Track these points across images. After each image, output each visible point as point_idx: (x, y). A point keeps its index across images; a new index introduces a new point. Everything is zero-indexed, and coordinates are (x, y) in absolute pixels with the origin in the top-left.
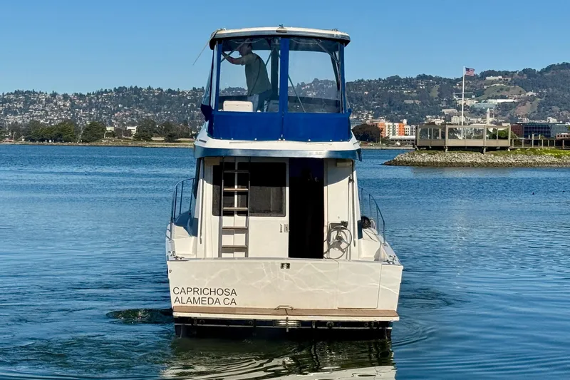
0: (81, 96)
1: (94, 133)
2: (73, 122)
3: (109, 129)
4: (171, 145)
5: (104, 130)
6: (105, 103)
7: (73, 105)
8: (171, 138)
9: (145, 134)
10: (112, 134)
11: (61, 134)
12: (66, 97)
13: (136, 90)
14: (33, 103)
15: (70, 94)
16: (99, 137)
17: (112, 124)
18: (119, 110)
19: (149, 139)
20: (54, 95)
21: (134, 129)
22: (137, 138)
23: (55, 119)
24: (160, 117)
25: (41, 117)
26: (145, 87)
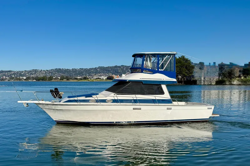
0: (47, 71)
1: (51, 78)
2: (46, 76)
3: (54, 78)
4: (68, 81)
5: (53, 78)
6: (53, 72)
7: (46, 72)
8: (68, 80)
9: (62, 79)
10: (55, 79)
11: (43, 79)
12: (44, 71)
13: (60, 69)
14: (37, 72)
15: (45, 70)
16: (52, 80)
17: (55, 77)
18: (56, 73)
19: (63, 80)
20: (41, 70)
21: (59, 78)
22: (60, 80)
23: (42, 76)
24: (65, 75)
25: (39, 75)
26: (62, 68)
